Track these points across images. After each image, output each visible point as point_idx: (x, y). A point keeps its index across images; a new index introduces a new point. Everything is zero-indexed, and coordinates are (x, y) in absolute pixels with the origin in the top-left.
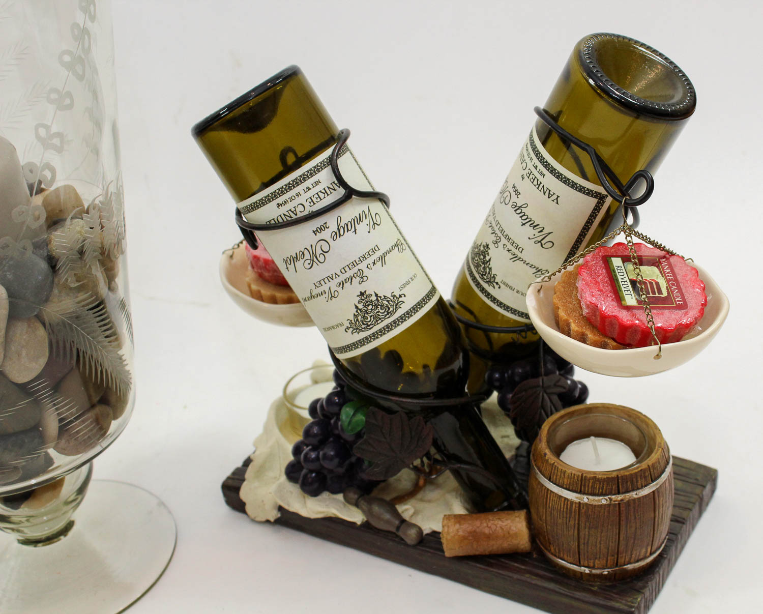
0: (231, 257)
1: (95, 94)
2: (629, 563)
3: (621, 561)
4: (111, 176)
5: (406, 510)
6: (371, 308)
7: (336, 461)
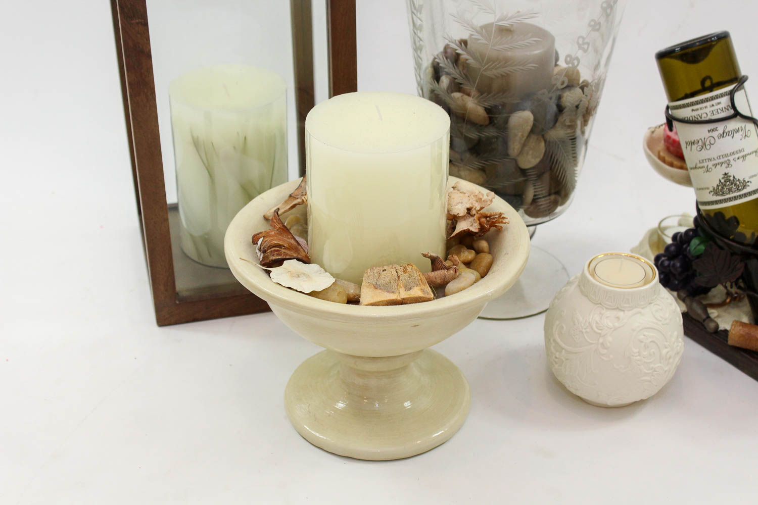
1: (610, 25)
5: (713, 313)
6: (729, 184)
7: (679, 270)
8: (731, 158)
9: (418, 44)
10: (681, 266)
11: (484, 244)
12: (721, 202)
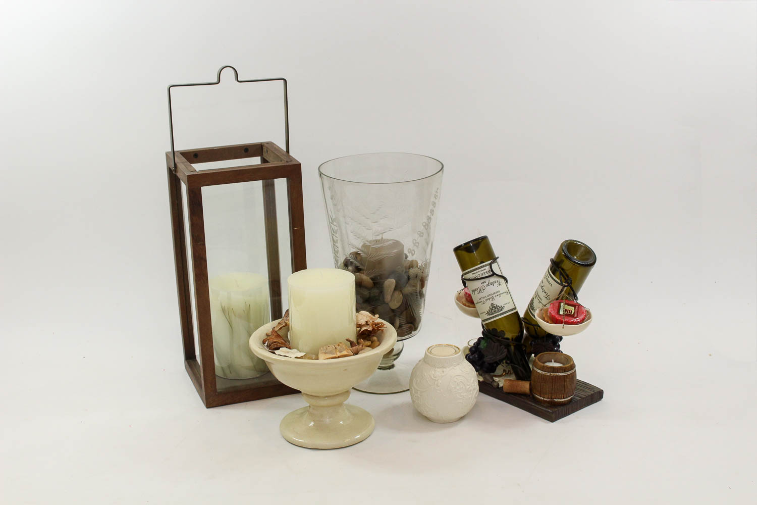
0: (460, 294)
1: (429, 235)
2: (556, 399)
3: (553, 397)
4: (428, 257)
5: (497, 379)
6: (494, 309)
7: (477, 359)
8: (494, 296)
9: (336, 250)
10: (478, 357)
11: (375, 338)
12: (491, 318)
